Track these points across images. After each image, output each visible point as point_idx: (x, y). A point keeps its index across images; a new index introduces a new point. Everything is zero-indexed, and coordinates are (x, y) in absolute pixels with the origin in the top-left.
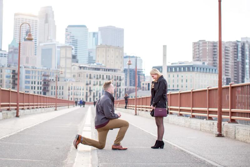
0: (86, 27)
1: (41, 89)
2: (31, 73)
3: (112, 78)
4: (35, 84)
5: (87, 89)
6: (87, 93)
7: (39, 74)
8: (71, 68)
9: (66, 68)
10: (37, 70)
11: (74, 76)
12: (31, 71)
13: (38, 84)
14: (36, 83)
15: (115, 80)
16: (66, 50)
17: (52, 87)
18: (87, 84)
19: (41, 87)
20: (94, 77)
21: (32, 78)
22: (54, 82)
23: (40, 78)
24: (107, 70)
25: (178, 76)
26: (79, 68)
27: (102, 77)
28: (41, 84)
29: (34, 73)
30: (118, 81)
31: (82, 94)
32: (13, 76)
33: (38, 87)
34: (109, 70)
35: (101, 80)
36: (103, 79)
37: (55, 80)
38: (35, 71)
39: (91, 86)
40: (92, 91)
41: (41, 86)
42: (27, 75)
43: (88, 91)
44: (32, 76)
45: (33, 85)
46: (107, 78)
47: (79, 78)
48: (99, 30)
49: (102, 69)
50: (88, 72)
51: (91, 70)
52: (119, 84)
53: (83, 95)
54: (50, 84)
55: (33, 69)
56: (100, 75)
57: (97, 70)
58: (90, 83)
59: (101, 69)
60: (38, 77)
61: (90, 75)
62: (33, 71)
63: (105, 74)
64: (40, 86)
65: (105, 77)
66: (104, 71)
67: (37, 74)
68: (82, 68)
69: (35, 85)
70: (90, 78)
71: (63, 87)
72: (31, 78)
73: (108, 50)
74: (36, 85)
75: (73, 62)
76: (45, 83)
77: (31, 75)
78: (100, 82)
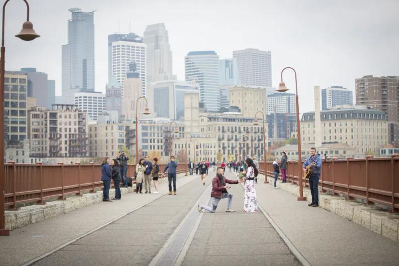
0: (216, 54)
1: (162, 149)
2: (149, 129)
3: (252, 130)
4: (154, 142)
5: (219, 146)
6: (219, 150)
7: (158, 130)
8: (198, 120)
9: (192, 121)
10: (156, 124)
11: (202, 130)
12: (149, 127)
13: (158, 142)
14: (156, 141)
15: (255, 133)
16: (191, 98)
17: (176, 145)
18: (219, 140)
19: (162, 146)
20: (229, 130)
21: (151, 136)
22: (178, 138)
23: (160, 135)
24: (245, 121)
25: (335, 125)
26: (209, 120)
27: (238, 129)
28: (161, 142)
29: (152, 129)
30: (260, 134)
31: (213, 153)
32: (126, 133)
33: (158, 146)
34: (247, 120)
35: (237, 133)
36: (240, 132)
37: (178, 136)
38: (154, 127)
39: (225, 141)
40: (226, 148)
41: (162, 144)
42: (145, 131)
43: (221, 149)
44: (151, 133)
45: (152, 144)
46: (244, 130)
47: (209, 132)
48: (234, 57)
49: (239, 119)
50: (221, 123)
51: (224, 121)
52: (260, 138)
53: (215, 154)
54: (173, 143)
55: (151, 124)
56: (236, 127)
57: (232, 121)
58: (223, 138)
59: (237, 119)
60: (158, 134)
61: (223, 127)
62: (151, 127)
63: (242, 125)
64: (160, 144)
65: (242, 129)
66: (241, 121)
67: (156, 130)
68: (212, 120)
69: (154, 144)
70: (223, 131)
71: (189, 144)
72: (149, 135)
73: (246, 94)
74: (156, 144)
75: (200, 111)
76: (166, 140)
77: (149, 131)
78: (236, 136)
